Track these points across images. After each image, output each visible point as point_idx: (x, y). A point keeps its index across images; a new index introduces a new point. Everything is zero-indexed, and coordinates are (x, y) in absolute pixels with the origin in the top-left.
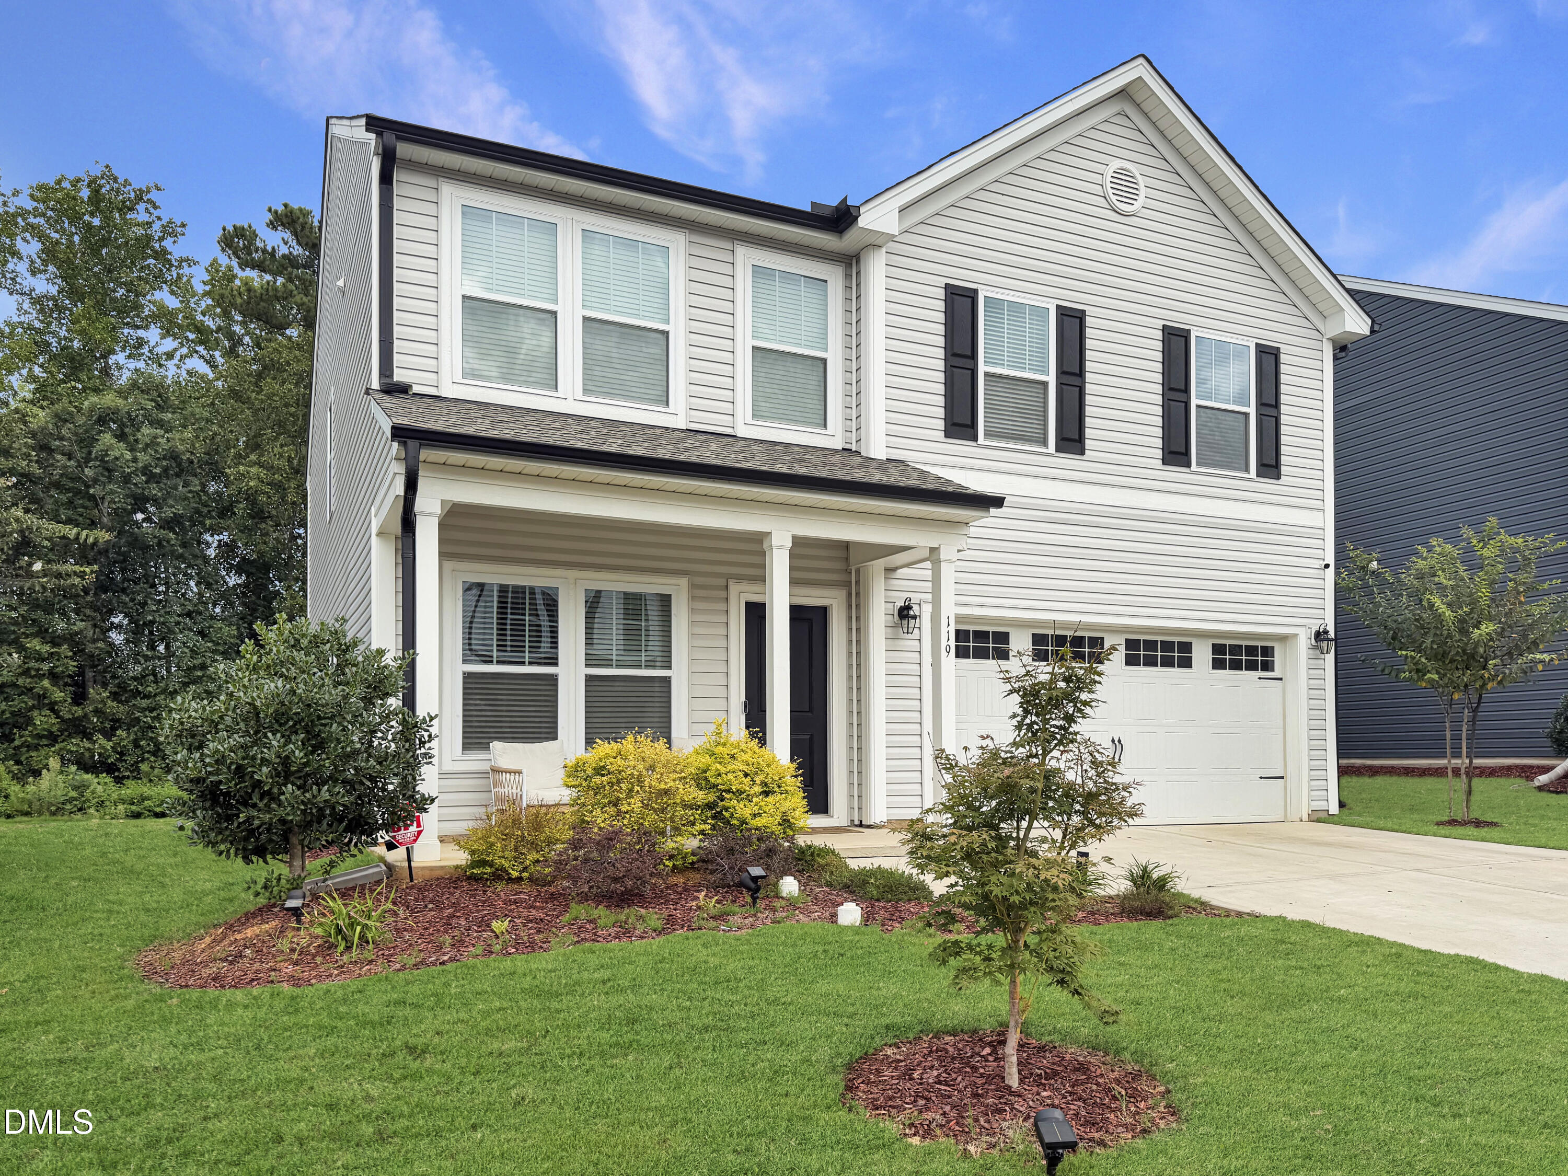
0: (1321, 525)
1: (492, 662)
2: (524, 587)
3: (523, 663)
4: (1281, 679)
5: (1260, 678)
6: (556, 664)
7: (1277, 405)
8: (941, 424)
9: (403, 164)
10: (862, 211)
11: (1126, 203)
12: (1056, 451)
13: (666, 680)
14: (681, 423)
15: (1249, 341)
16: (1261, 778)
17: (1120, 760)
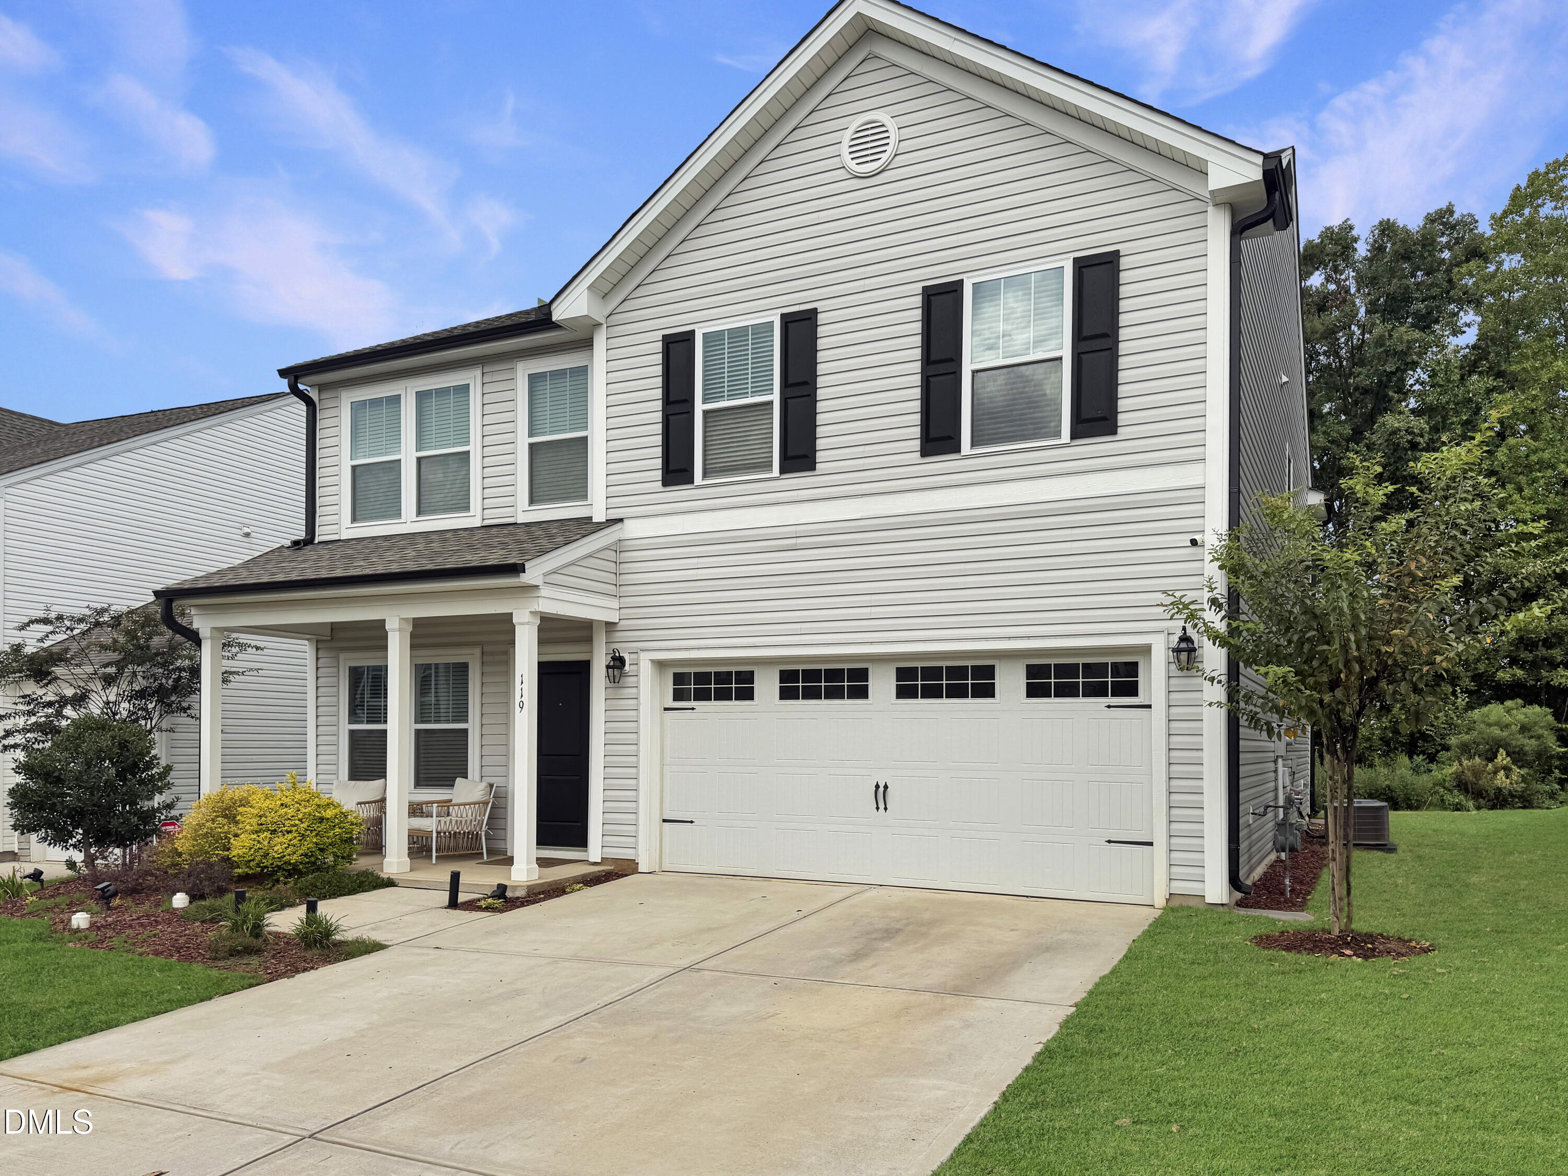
1: (360, 722)
4: (1148, 706)
5: (1109, 707)
7: (1112, 331)
8: (659, 475)
9: (322, 387)
10: (553, 306)
11: (871, 161)
12: (781, 473)
13: (465, 731)
14: (478, 524)
15: (1061, 260)
16: (1109, 842)
17: (886, 809)
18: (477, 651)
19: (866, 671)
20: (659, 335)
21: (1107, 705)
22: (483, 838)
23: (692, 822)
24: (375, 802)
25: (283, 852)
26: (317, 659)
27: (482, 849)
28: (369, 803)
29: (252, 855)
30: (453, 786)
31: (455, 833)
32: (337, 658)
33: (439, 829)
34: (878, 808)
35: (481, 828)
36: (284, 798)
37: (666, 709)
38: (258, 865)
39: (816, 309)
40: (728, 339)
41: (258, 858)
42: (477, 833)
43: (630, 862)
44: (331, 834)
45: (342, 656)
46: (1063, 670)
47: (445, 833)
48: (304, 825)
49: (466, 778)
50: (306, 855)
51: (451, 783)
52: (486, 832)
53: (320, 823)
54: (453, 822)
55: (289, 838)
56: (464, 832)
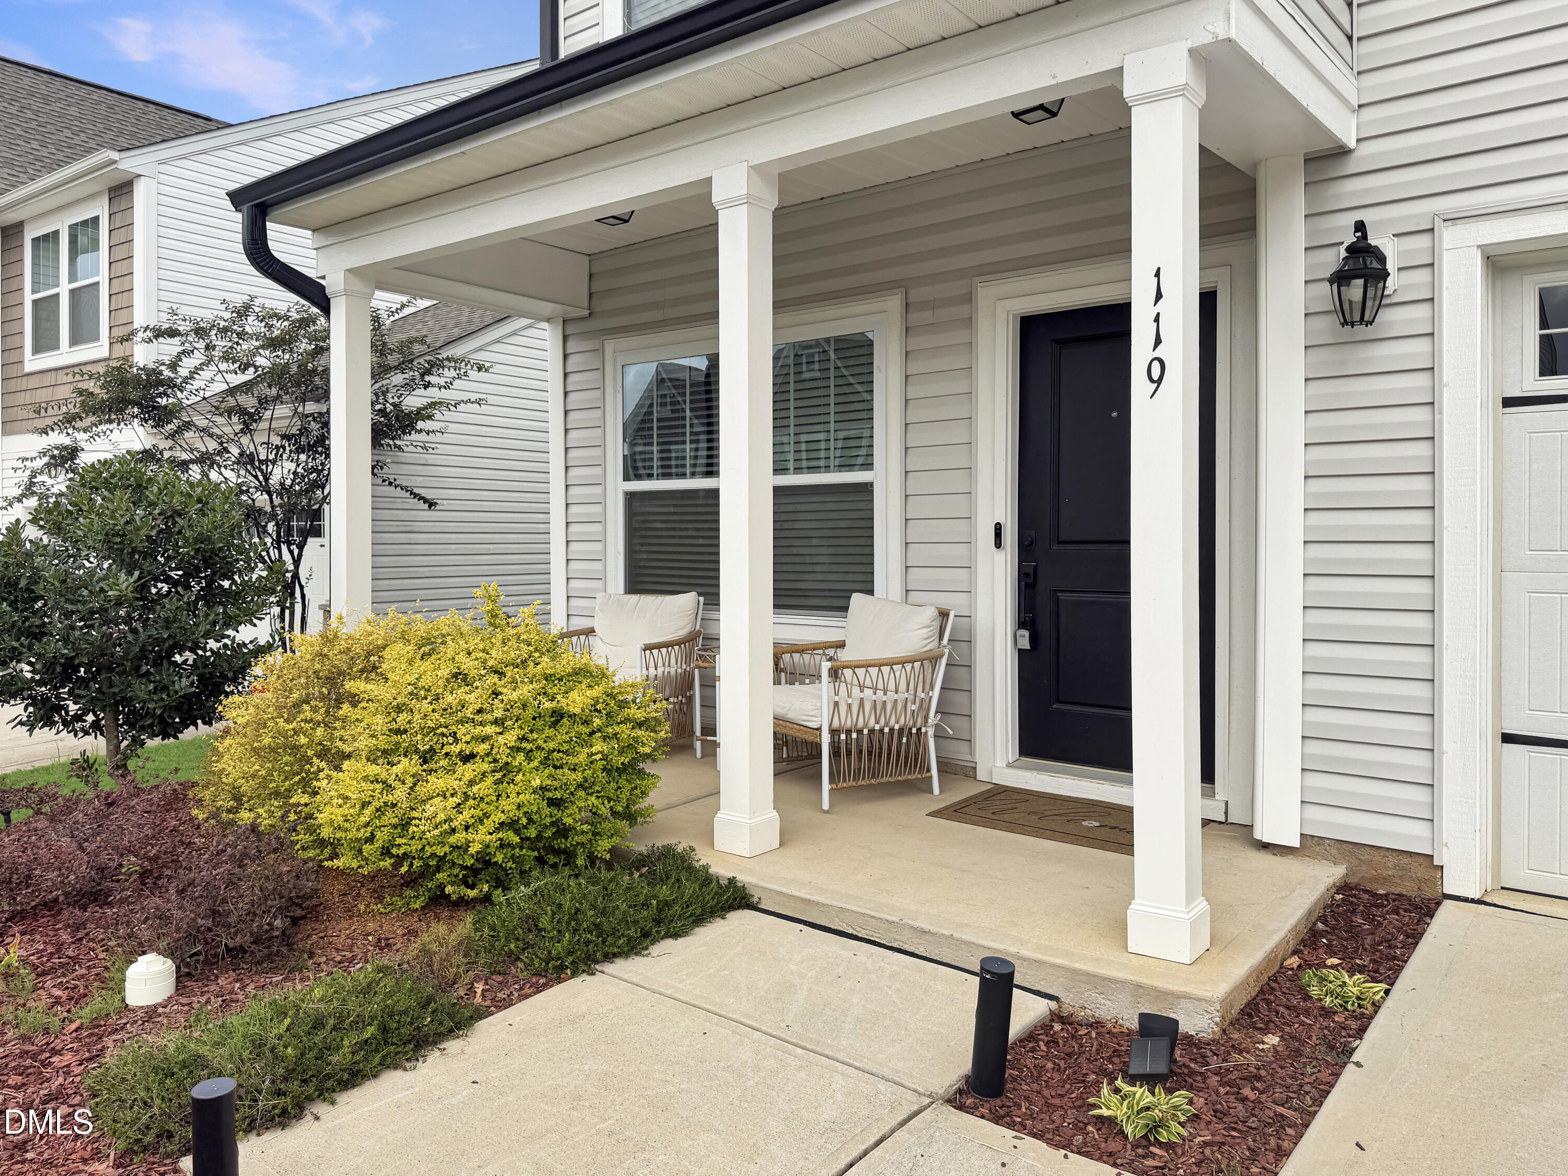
1: (653, 475)
13: (866, 489)
18: (894, 303)
22: (931, 742)
24: (678, 643)
25: (449, 820)
26: (565, 356)
27: (929, 770)
28: (667, 645)
29: (367, 825)
30: (845, 609)
31: (872, 731)
32: (601, 352)
33: (836, 724)
35: (926, 718)
36: (462, 658)
38: (386, 852)
41: (382, 837)
42: (919, 729)
43: (1405, 860)
44: (582, 758)
47: (848, 732)
48: (511, 738)
49: (871, 592)
50: (512, 825)
51: (840, 603)
52: (937, 726)
53: (554, 725)
54: (868, 706)
55: (468, 776)
56: (892, 730)
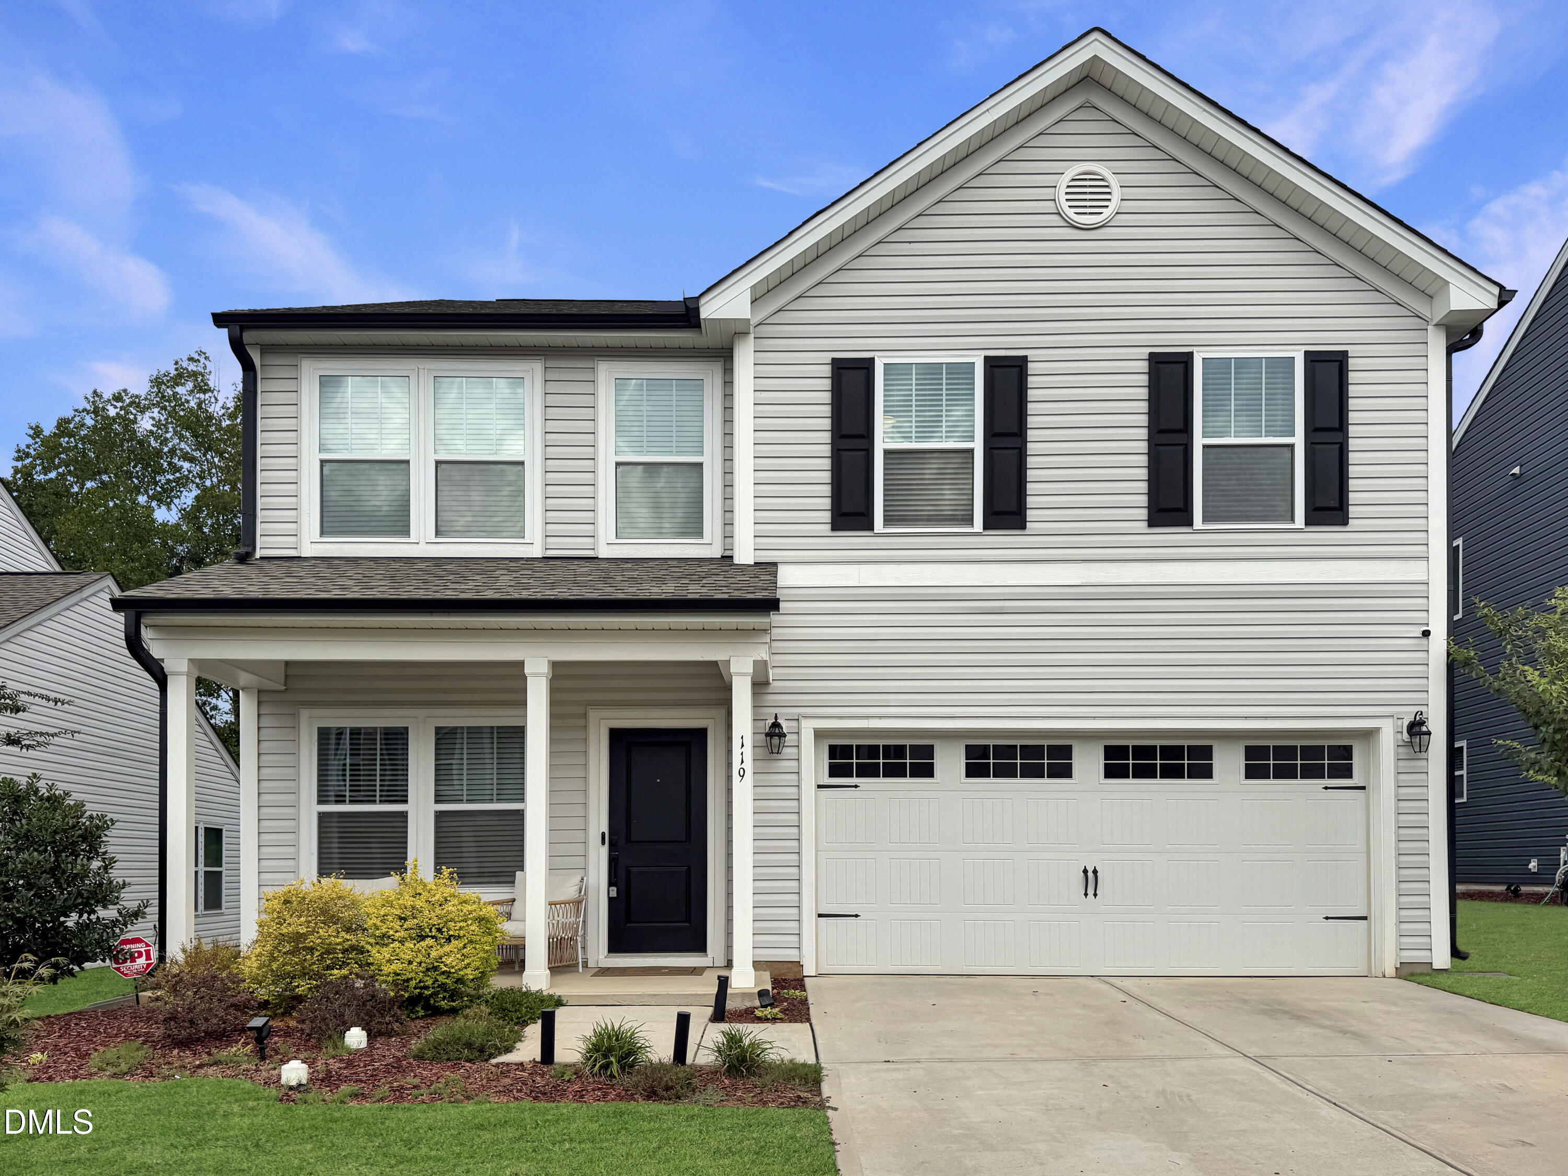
0: (1423, 578)
1: (345, 801)
2: (375, 728)
3: (374, 802)
4: (1363, 788)
5: (1326, 788)
6: (406, 801)
7: (1342, 426)
8: (827, 516)
9: (267, 349)
10: (703, 301)
11: (1090, 213)
12: (985, 528)
14: (537, 552)
15: (1293, 350)
16: (1327, 918)
17: (1095, 895)
19: (1069, 748)
20: (828, 357)
21: (1324, 786)
22: (579, 944)
23: (857, 916)
26: (259, 716)
32: (298, 716)
34: (1086, 895)
35: (578, 932)
37: (819, 787)
39: (1026, 357)
40: (946, 374)
43: (790, 965)
45: (305, 714)
46: (1281, 752)
52: (582, 937)
56: (568, 938)
